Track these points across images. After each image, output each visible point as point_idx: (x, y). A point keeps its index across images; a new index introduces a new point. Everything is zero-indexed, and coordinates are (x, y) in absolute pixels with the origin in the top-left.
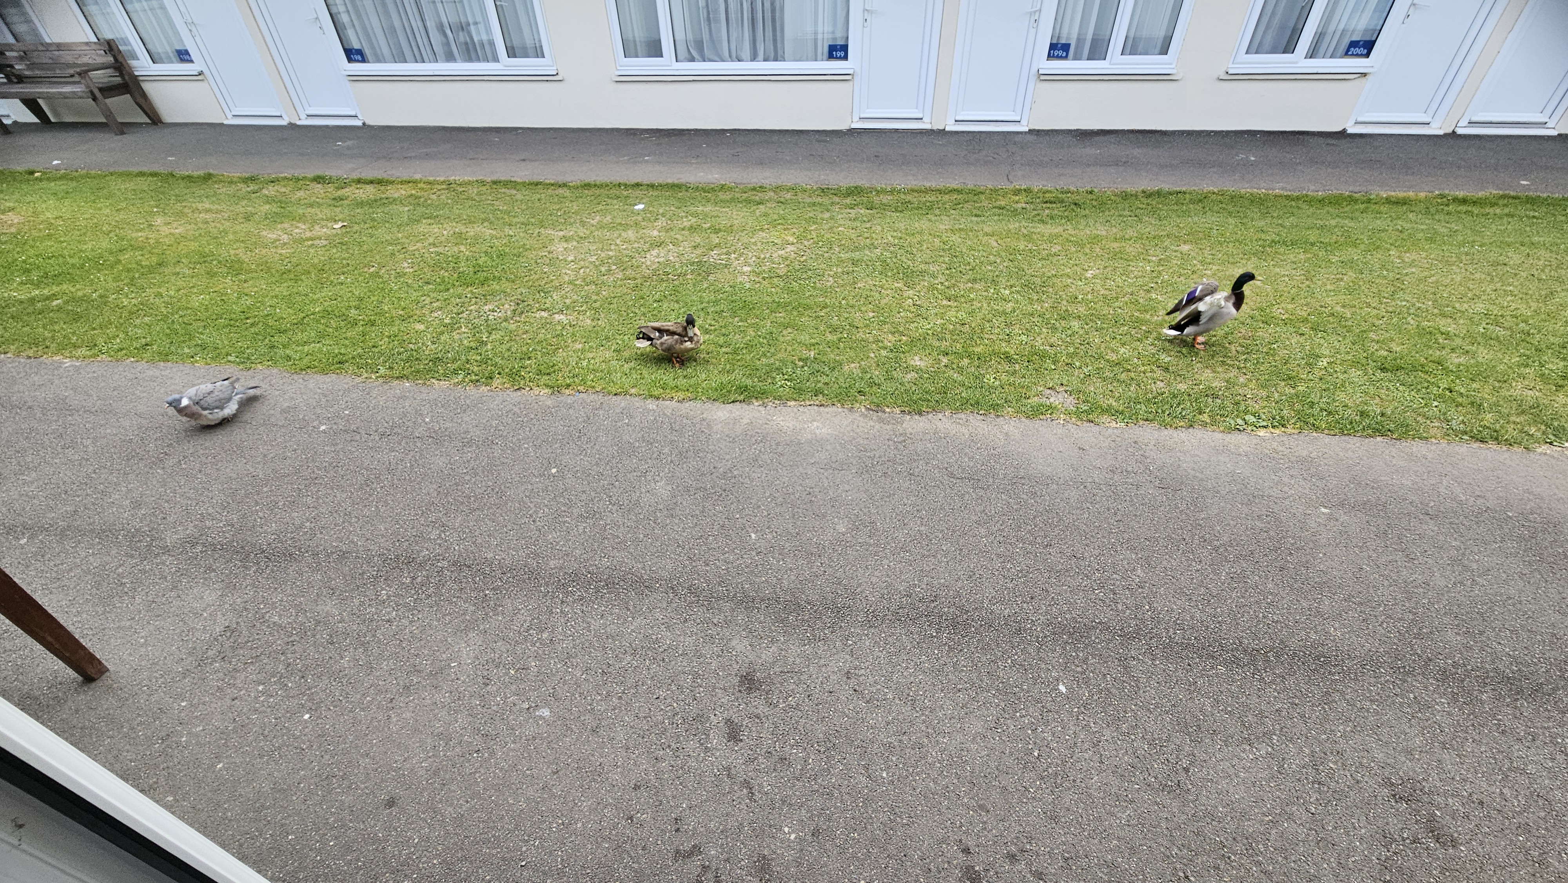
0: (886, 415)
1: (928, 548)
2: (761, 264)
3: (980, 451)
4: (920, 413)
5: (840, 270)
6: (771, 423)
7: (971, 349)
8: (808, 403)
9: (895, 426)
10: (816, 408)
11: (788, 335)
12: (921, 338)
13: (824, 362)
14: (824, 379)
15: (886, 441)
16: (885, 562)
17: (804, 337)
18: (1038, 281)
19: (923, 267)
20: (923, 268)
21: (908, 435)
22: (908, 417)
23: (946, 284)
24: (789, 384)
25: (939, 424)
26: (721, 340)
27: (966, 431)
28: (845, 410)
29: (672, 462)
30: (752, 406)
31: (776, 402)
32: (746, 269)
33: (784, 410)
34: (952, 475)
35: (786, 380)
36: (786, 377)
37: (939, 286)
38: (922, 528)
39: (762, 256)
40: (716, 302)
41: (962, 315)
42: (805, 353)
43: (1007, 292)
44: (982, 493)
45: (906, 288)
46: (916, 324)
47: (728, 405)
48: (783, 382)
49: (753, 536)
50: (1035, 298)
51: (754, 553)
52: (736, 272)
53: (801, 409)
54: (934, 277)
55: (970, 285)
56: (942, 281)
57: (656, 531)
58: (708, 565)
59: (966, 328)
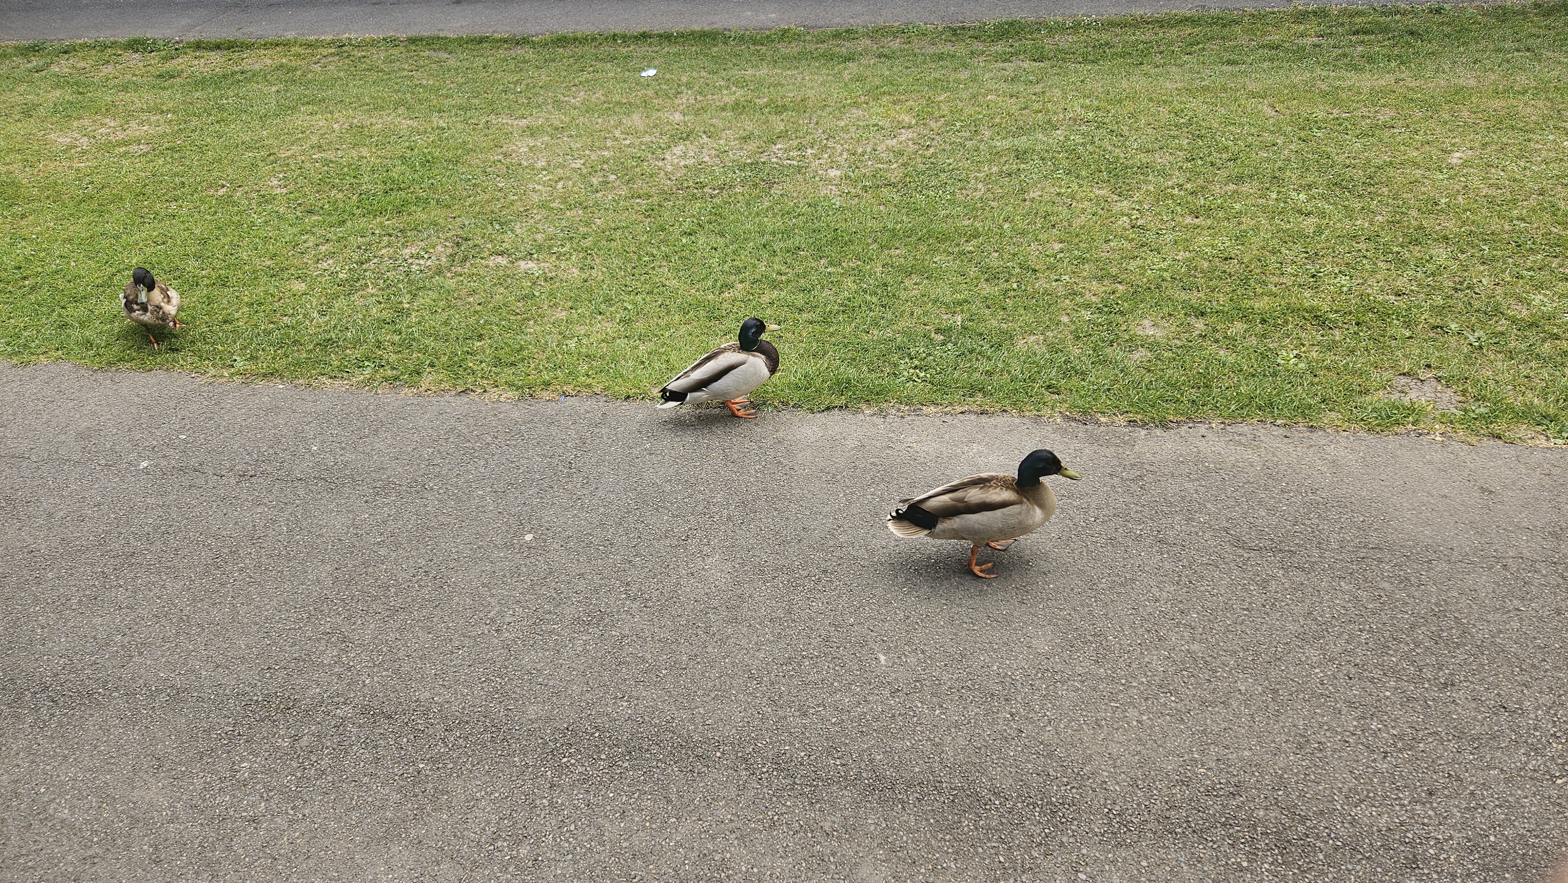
0: (1102, 428)
1: (1212, 687)
2: (859, 164)
3: (1286, 496)
4: (1164, 425)
5: (995, 169)
6: (898, 446)
7: (1247, 304)
8: (959, 409)
9: (1121, 450)
10: (973, 417)
11: (913, 287)
12: (1152, 287)
13: (981, 334)
14: (984, 365)
15: (1108, 479)
16: (1132, 713)
17: (942, 291)
18: (1359, 174)
19: (1144, 158)
20: (1144, 161)
21: (1147, 467)
22: (1143, 432)
23: (1189, 186)
24: (922, 375)
25: (1202, 444)
26: (800, 300)
27: (1255, 458)
28: (1025, 420)
29: (729, 518)
30: (861, 417)
31: (902, 407)
32: (833, 173)
33: (918, 421)
34: (1238, 543)
35: (916, 368)
36: (916, 362)
37: (1176, 191)
38: (1195, 647)
39: (860, 150)
40: (787, 233)
41: (1223, 242)
42: (947, 320)
43: (1303, 197)
44: (1301, 577)
45: (1116, 198)
46: (1139, 262)
47: (819, 415)
48: (912, 371)
49: (882, 658)
50: (1358, 206)
51: (887, 693)
52: (817, 179)
53: (948, 418)
54: (1163, 173)
55: (1232, 187)
56: (1181, 182)
57: (710, 649)
58: (805, 715)
59: (1232, 267)
